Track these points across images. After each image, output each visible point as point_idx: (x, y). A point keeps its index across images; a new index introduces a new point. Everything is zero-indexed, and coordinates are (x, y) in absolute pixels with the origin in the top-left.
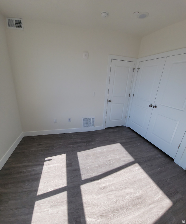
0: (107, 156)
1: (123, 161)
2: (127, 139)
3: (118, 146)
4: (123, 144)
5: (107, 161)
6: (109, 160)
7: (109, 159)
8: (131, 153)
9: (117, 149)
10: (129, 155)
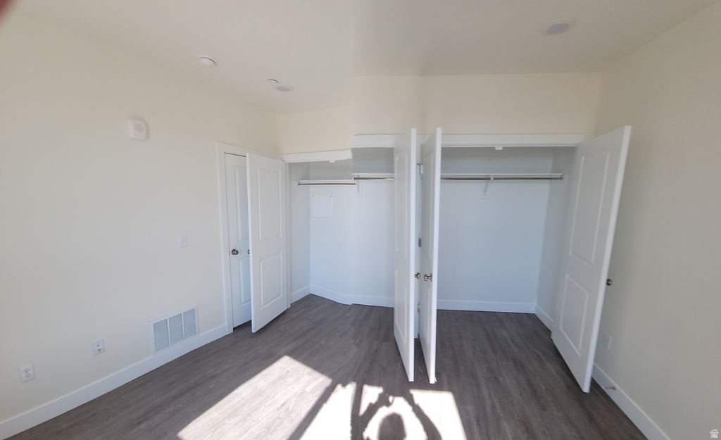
0: (274, 397)
1: (311, 392)
2: (296, 339)
3: (286, 364)
4: (295, 354)
5: (279, 409)
6: (283, 405)
7: (282, 402)
8: (318, 368)
9: (288, 372)
10: (316, 374)
